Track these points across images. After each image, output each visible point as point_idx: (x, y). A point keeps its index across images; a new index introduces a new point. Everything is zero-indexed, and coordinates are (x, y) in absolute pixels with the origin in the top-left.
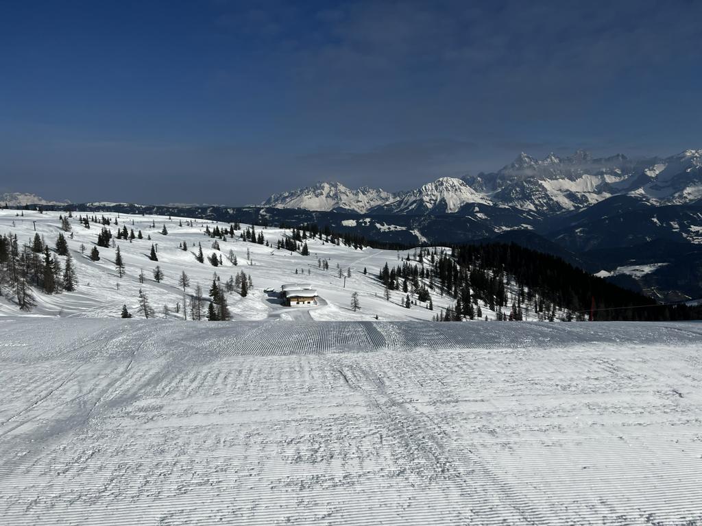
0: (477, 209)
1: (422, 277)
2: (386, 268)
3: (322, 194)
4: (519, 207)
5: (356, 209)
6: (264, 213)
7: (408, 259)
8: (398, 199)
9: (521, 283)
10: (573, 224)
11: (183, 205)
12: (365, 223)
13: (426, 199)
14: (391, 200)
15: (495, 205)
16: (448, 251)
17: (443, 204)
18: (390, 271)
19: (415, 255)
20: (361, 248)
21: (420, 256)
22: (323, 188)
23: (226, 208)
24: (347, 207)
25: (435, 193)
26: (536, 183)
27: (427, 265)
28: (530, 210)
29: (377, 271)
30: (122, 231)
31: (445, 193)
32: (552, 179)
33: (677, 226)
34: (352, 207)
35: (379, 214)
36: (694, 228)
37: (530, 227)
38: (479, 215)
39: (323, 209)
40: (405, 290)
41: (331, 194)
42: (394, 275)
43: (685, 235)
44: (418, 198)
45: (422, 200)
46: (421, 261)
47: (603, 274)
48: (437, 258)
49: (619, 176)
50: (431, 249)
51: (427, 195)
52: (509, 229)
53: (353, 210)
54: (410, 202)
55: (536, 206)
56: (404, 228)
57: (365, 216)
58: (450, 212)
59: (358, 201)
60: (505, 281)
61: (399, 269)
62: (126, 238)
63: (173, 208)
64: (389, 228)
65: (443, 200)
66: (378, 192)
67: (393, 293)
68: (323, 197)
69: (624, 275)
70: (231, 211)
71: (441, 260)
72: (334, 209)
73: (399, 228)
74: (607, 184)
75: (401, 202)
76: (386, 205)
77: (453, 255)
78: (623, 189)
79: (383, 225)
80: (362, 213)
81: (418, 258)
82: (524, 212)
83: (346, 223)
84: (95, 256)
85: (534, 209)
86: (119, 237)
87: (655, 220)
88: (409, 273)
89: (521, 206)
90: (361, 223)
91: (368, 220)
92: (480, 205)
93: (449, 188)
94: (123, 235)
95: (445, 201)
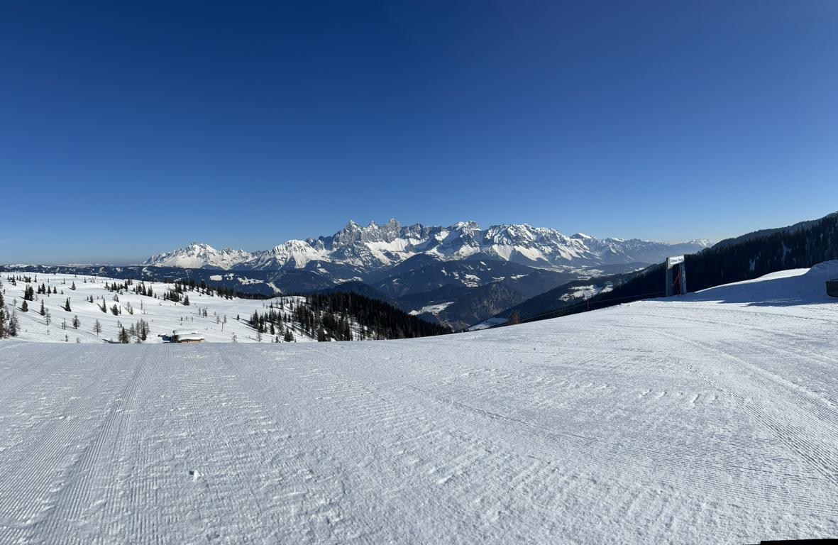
0: (319, 265)
1: (285, 321)
2: (256, 315)
3: (193, 254)
4: (351, 263)
5: (222, 266)
6: (146, 271)
7: (271, 307)
8: (256, 257)
9: (362, 323)
10: (390, 276)
11: (80, 265)
12: (230, 278)
13: (279, 257)
14: (250, 259)
15: (333, 262)
16: (303, 299)
17: (292, 262)
18: (259, 317)
19: (277, 304)
20: (231, 298)
21: (281, 304)
22: (194, 249)
23: (115, 268)
24: (214, 265)
25: (286, 252)
26: (362, 245)
27: (287, 311)
28: (360, 266)
29: (249, 317)
30: (41, 287)
31: (294, 252)
32: (374, 241)
33: (457, 275)
34: (218, 265)
35: (241, 270)
36: (468, 276)
37: (360, 279)
38: (321, 270)
39: (194, 267)
40: (273, 332)
41: (201, 254)
42: (262, 320)
43: (463, 281)
44: (272, 257)
45: (275, 258)
46: (282, 308)
47: (414, 313)
48: (295, 305)
49: (419, 239)
50: (290, 299)
51: (279, 254)
52: (344, 281)
53: (219, 267)
54: (266, 259)
55: (363, 262)
56: (261, 282)
57: (229, 272)
58: (298, 267)
59: (223, 260)
60: (349, 322)
61: (266, 315)
62: (44, 293)
63: (73, 268)
64: (249, 282)
65: (292, 258)
66: (240, 251)
67: (263, 335)
68: (195, 257)
69: (427, 313)
70: (119, 270)
71: (298, 307)
72: (204, 266)
73: (257, 281)
74: (411, 245)
75: (258, 260)
76: (247, 263)
77: (307, 303)
78: (423, 249)
79: (244, 279)
80: (226, 269)
81: (279, 306)
82: (355, 267)
83: (214, 278)
84: (25, 308)
85: (362, 265)
86: (39, 293)
87: (444, 271)
88: (274, 319)
89: (353, 263)
90: (226, 277)
91: (231, 275)
92: (321, 262)
93: (297, 248)
94: (42, 290)
95: (294, 259)
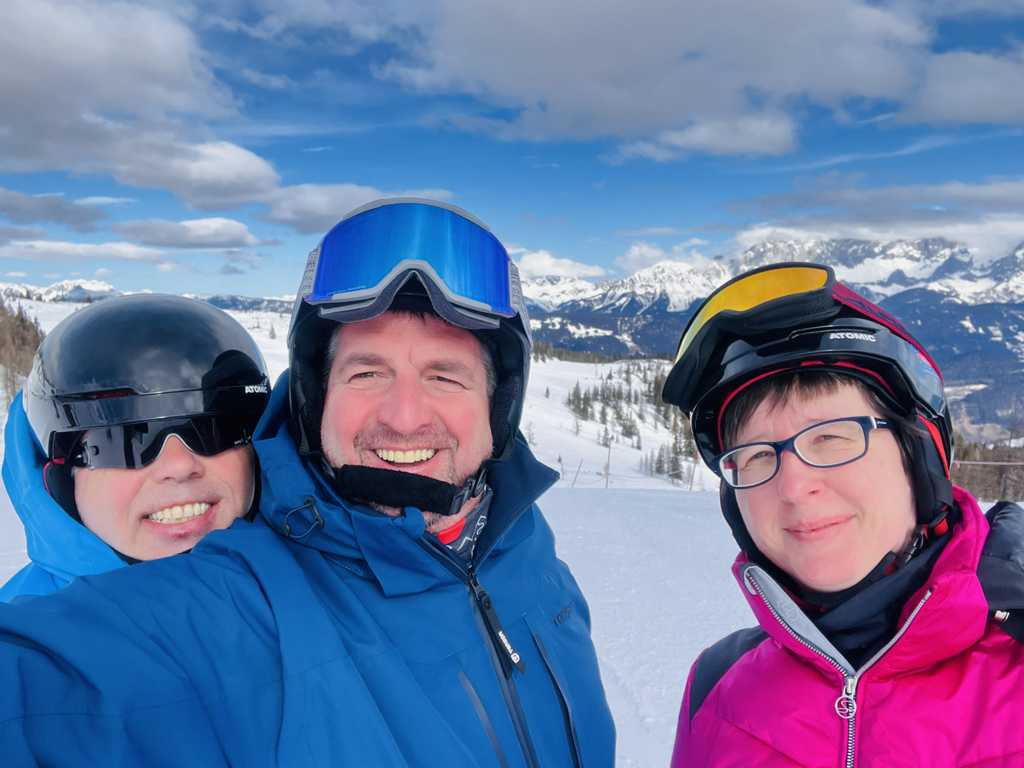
1: (629, 401)
2: (577, 390)
5: (542, 304)
7: (610, 377)
8: (601, 291)
12: (554, 325)
13: (640, 291)
14: (591, 293)
17: (663, 301)
18: (583, 392)
19: (620, 372)
20: (543, 360)
21: (628, 372)
25: (653, 283)
27: (638, 386)
29: (566, 392)
31: (667, 284)
33: (998, 332)
40: (604, 420)
42: (587, 400)
43: (1009, 345)
46: (628, 381)
48: (651, 376)
49: (918, 260)
50: (644, 364)
51: (642, 286)
53: (538, 306)
56: (609, 333)
57: (554, 314)
58: (672, 310)
59: (544, 294)
61: (597, 390)
64: (587, 333)
65: (664, 294)
73: (601, 332)
74: (899, 272)
75: (604, 296)
76: (584, 300)
78: (923, 280)
79: (579, 328)
80: (549, 310)
81: (624, 375)
87: (967, 324)
88: (609, 396)
90: (548, 325)
91: (557, 320)
93: (673, 276)
95: (666, 295)
